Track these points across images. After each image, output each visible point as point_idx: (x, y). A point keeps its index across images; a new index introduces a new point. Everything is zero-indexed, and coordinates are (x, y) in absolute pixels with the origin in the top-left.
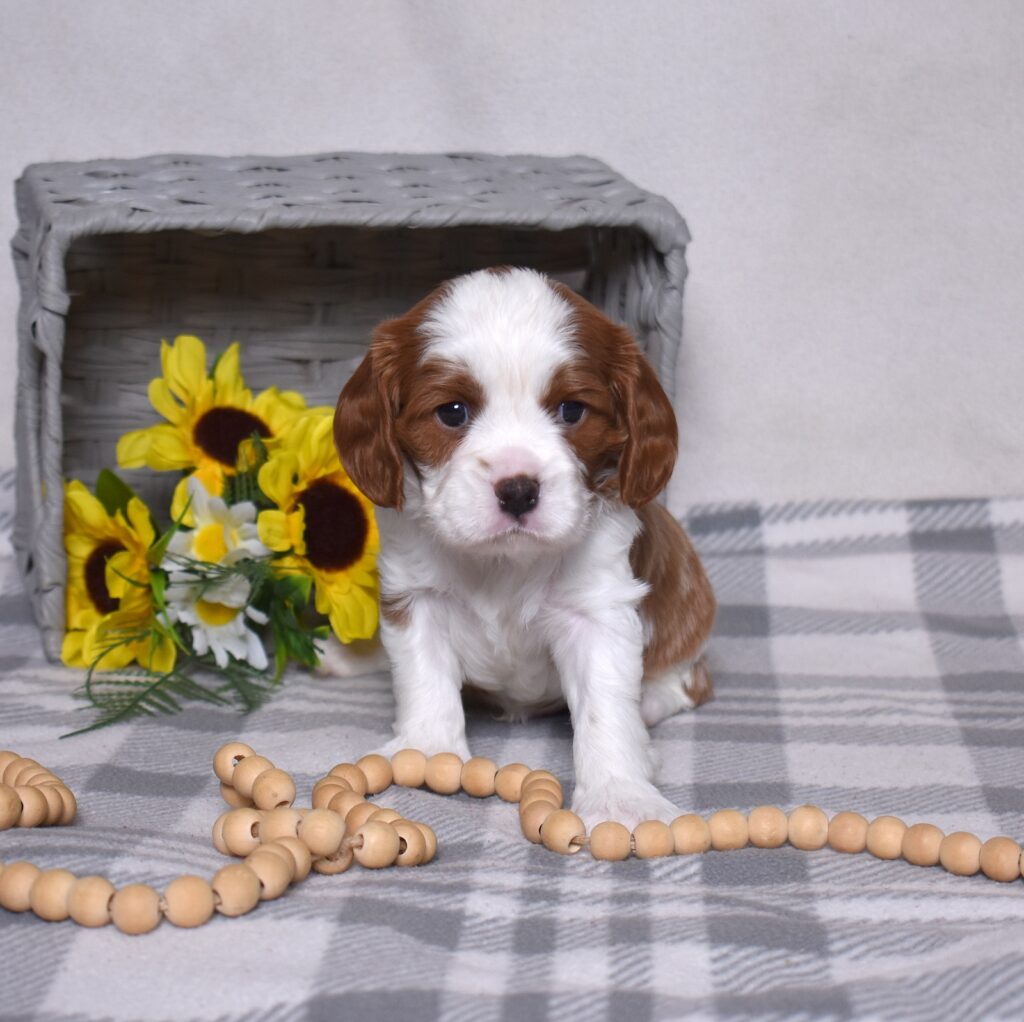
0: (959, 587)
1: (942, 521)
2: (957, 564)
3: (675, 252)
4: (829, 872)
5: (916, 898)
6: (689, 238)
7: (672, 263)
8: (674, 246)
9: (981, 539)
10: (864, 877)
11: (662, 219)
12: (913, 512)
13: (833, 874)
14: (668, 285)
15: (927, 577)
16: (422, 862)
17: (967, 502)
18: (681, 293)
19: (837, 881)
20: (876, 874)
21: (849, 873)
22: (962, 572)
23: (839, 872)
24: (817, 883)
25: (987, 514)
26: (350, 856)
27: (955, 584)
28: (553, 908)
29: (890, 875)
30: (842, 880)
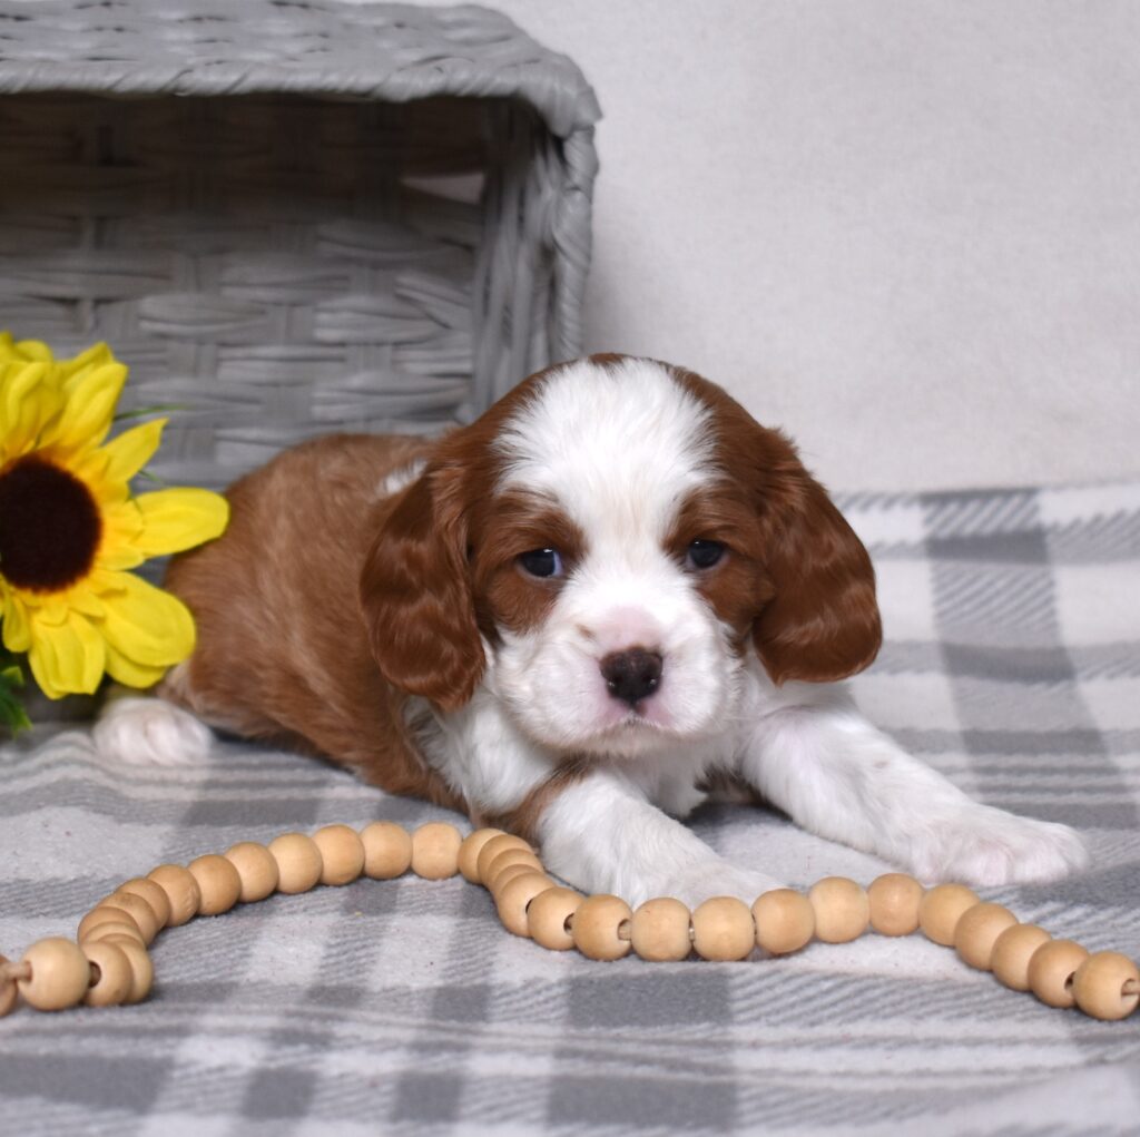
0: (995, 603)
1: (972, 521)
2: (993, 575)
3: (578, 134)
4: (762, 1004)
5: (890, 1049)
6: (599, 115)
7: (575, 151)
8: (575, 127)
9: (1029, 545)
10: (815, 1011)
11: (557, 86)
12: (931, 509)
13: (768, 1008)
14: (569, 184)
15: (951, 589)
16: (126, 1000)
17: (1006, 494)
18: (590, 199)
19: (773, 1019)
20: (834, 1004)
21: (793, 1006)
22: (1000, 584)
23: (778, 1005)
24: (741, 1023)
25: (1036, 509)
26: (10, 992)
27: (989, 600)
28: (316, 1056)
29: (856, 1007)
30: (781, 1017)
